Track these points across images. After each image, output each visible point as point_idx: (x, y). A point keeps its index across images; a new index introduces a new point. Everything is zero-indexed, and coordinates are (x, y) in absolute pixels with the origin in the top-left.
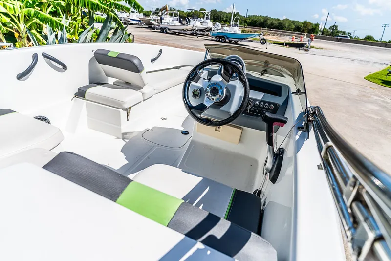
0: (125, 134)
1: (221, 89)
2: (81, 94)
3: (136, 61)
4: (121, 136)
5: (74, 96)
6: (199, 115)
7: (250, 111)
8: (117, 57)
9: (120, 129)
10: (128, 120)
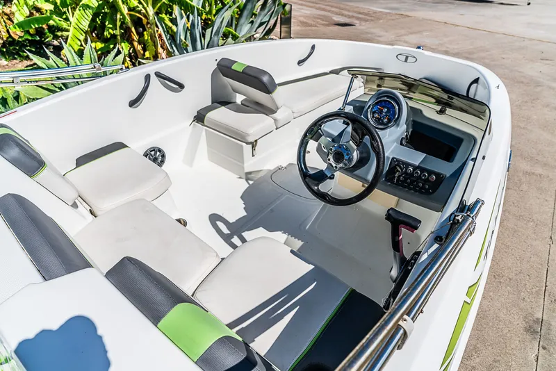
0: (250, 173)
1: (348, 155)
2: (200, 118)
3: (265, 79)
4: (244, 176)
5: (193, 120)
6: (316, 188)
7: (398, 180)
8: (243, 72)
9: (243, 168)
10: (253, 156)
